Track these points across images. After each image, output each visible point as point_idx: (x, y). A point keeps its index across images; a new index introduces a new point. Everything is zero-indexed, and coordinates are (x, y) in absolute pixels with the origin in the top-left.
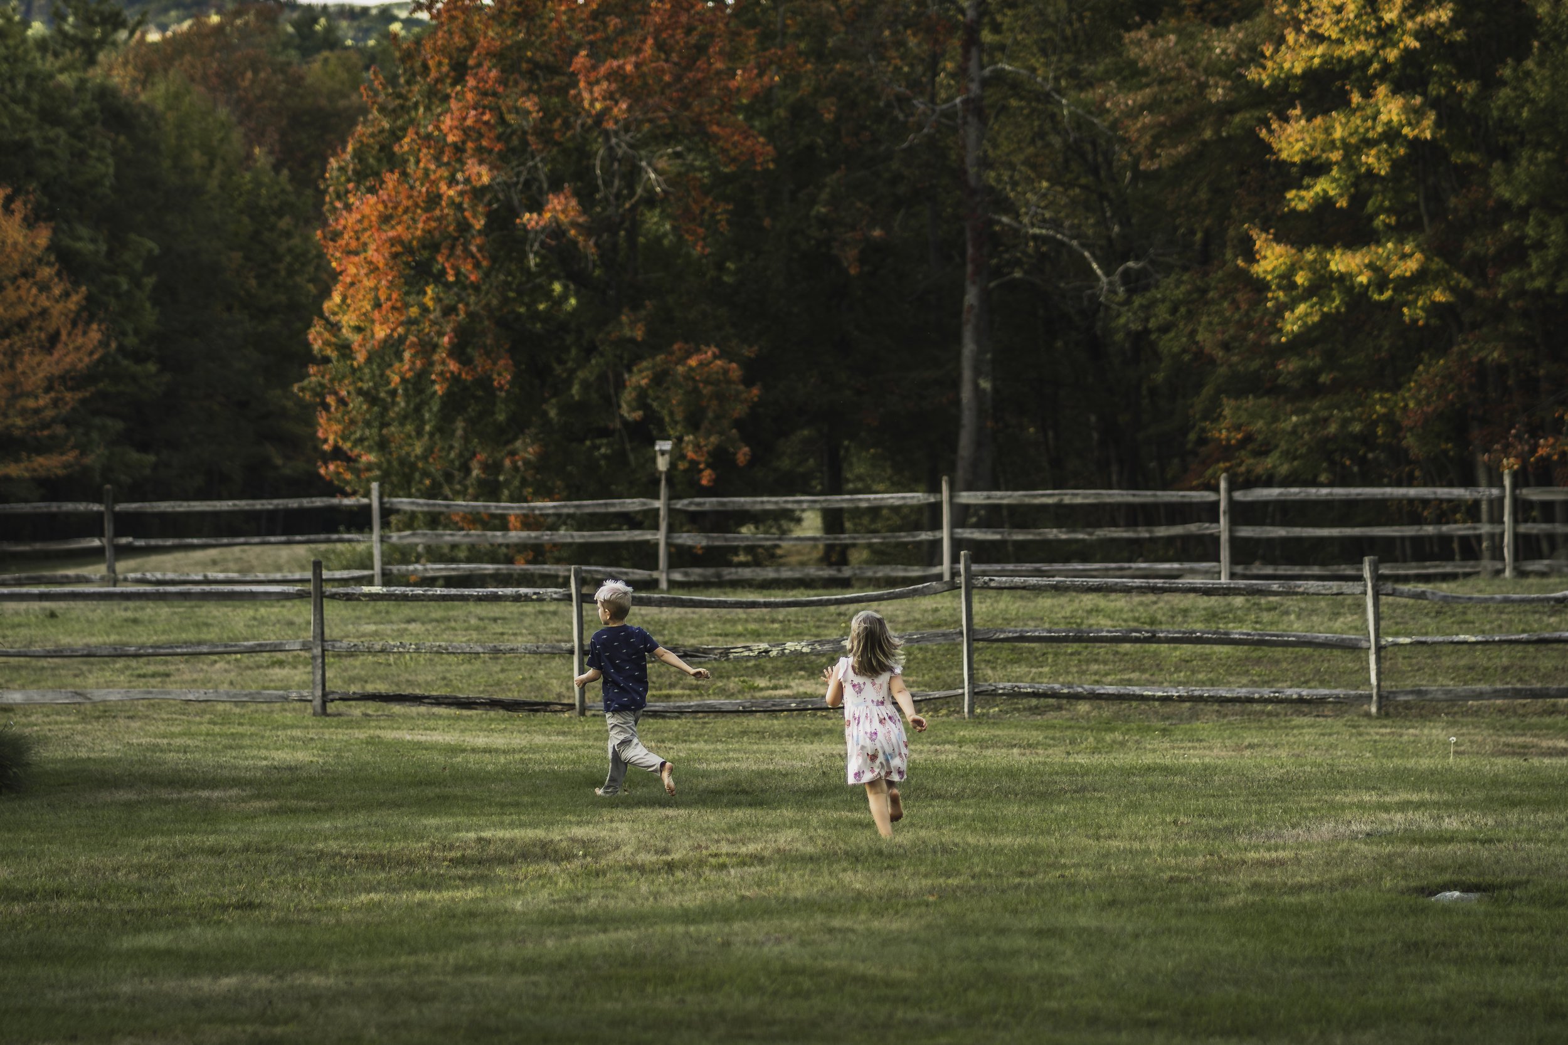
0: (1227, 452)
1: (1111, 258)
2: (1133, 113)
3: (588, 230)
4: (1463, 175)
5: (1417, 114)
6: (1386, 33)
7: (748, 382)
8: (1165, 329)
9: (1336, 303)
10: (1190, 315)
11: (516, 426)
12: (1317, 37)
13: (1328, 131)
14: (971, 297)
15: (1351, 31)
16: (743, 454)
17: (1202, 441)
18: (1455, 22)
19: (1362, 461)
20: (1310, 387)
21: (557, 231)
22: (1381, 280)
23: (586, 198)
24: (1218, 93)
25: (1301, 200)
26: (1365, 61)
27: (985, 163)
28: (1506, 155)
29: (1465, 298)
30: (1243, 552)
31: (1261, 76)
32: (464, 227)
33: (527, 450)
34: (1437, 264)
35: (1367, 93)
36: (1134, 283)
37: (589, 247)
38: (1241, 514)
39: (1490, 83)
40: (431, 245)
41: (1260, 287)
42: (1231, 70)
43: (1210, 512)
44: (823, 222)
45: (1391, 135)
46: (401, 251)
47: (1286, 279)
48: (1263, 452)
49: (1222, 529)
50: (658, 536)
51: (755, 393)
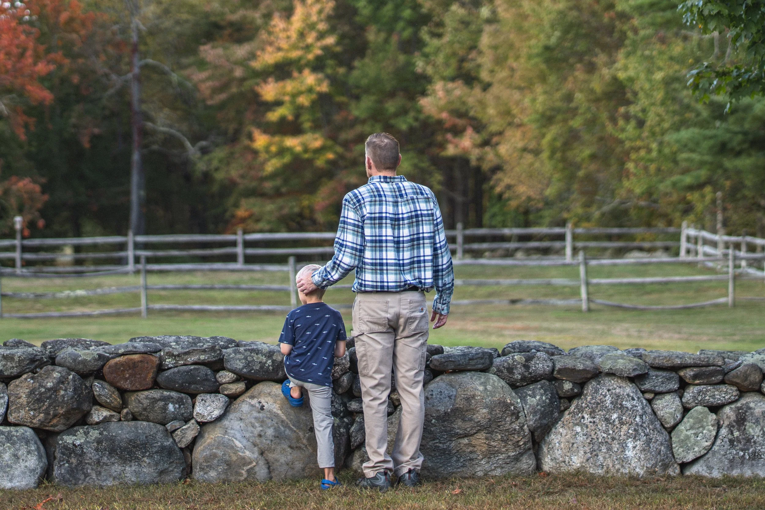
0: (243, 220)
1: (194, 140)
2: (203, 81)
4: (341, 107)
5: (319, 82)
6: (308, 48)
7: (43, 192)
8: (217, 169)
9: (287, 159)
10: (228, 164)
12: (279, 49)
13: (284, 87)
14: (136, 157)
15: (294, 47)
16: (41, 223)
17: (233, 216)
18: (338, 43)
19: (298, 223)
20: (277, 194)
22: (306, 150)
24: (238, 73)
25: (273, 116)
26: (300, 59)
27: (142, 101)
28: (357, 98)
29: (341, 157)
30: (249, 259)
31: (256, 65)
34: (329, 143)
35: (300, 71)
36: (204, 151)
38: (248, 244)
39: (351, 68)
41: (255, 153)
42: (243, 63)
43: (234, 244)
44: (75, 126)
45: (310, 90)
47: (267, 149)
48: (258, 220)
49: (239, 250)
50: (17, 255)
51: (46, 197)
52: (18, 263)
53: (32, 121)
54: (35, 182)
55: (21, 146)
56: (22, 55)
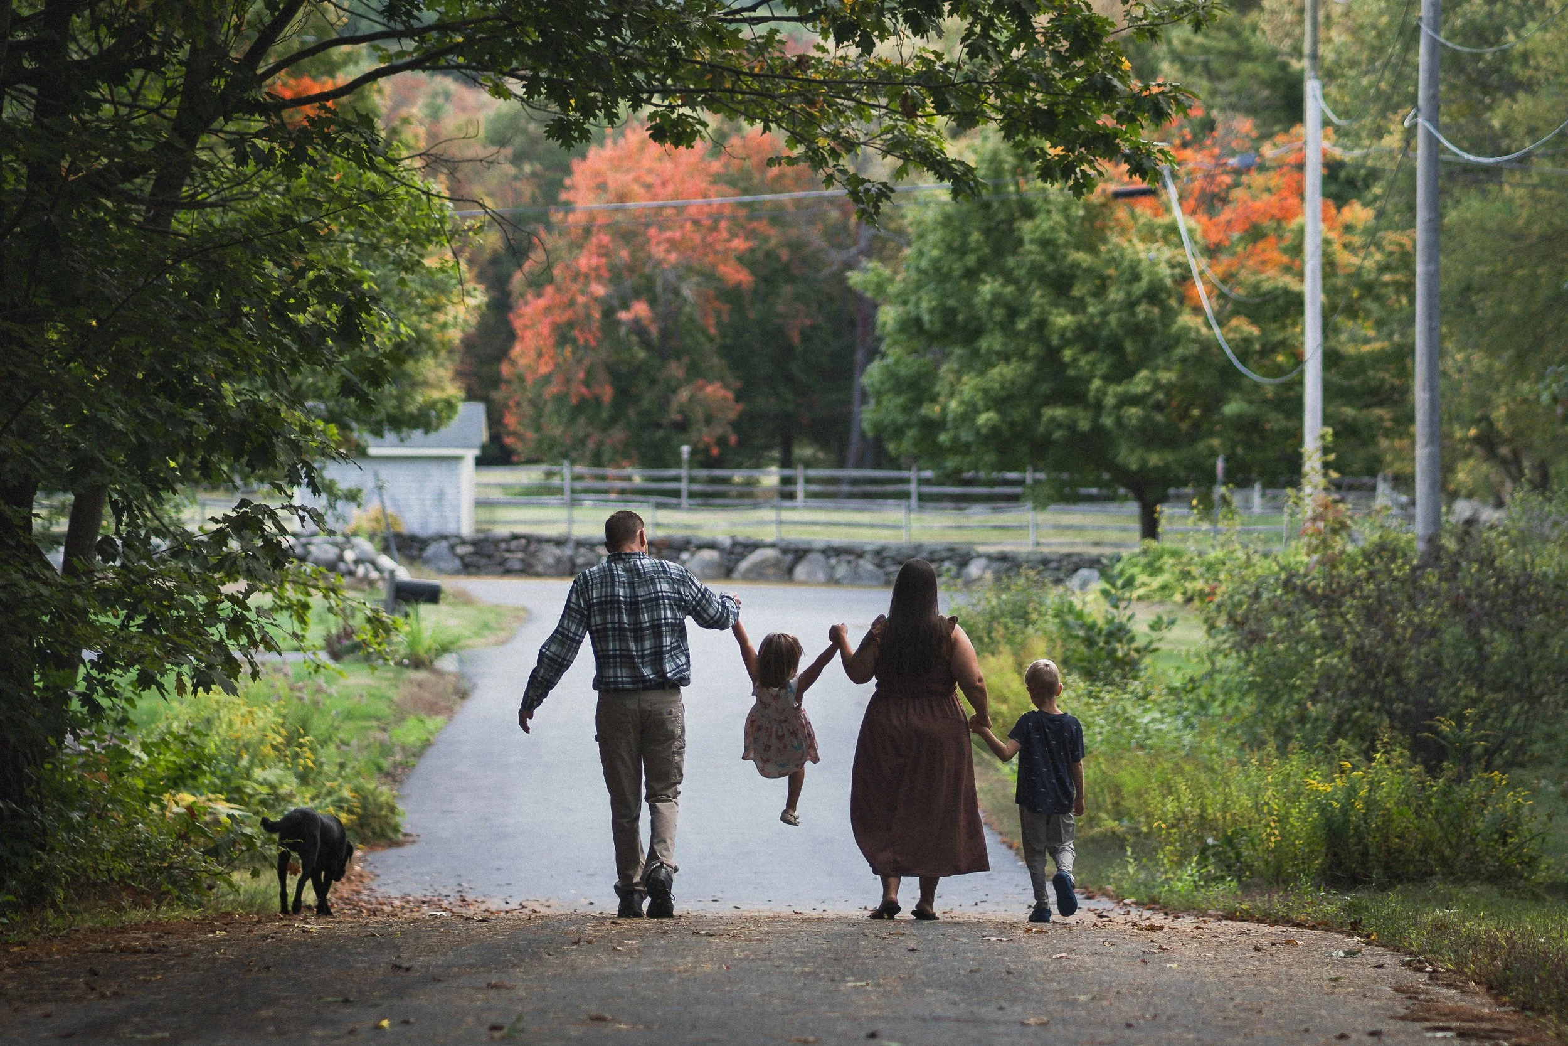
3: (653, 321)
7: (738, 399)
11: (613, 420)
21: (637, 321)
23: (653, 302)
30: (922, 498)
32: (588, 317)
33: (618, 434)
37: (654, 331)
38: (921, 482)
40: (571, 325)
43: (906, 481)
44: (781, 315)
46: (556, 327)
49: (913, 488)
50: (684, 486)
51: (739, 407)
52: (684, 494)
53: (726, 308)
54: (726, 386)
55: (711, 340)
56: (714, 228)
